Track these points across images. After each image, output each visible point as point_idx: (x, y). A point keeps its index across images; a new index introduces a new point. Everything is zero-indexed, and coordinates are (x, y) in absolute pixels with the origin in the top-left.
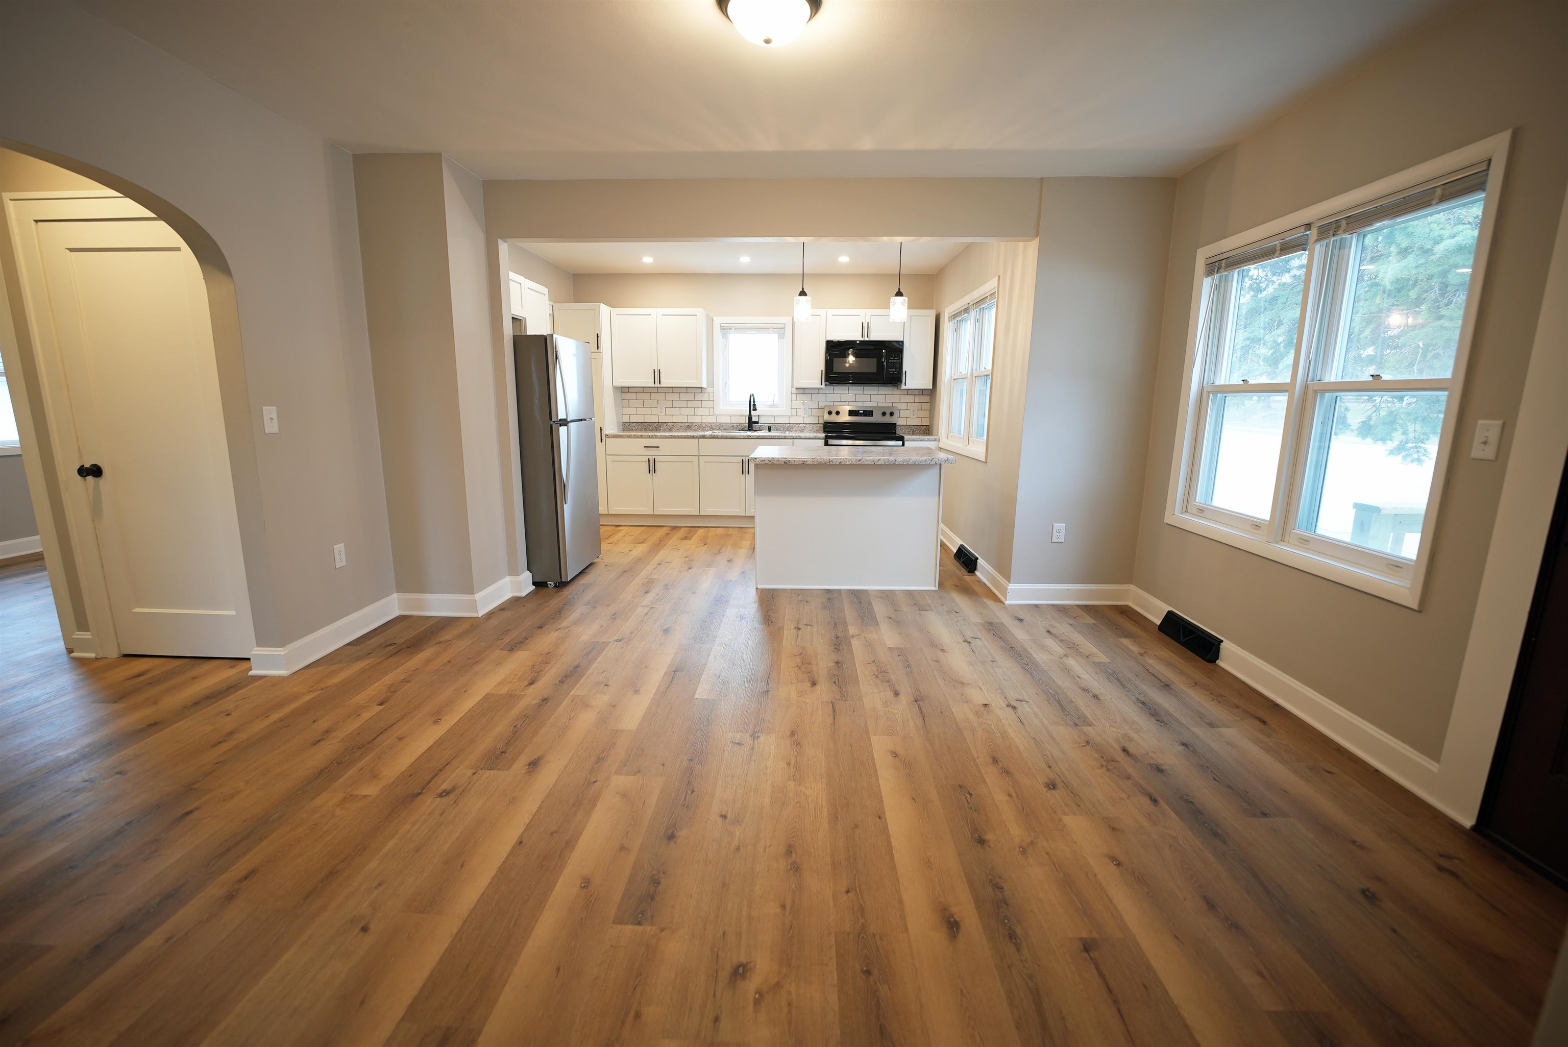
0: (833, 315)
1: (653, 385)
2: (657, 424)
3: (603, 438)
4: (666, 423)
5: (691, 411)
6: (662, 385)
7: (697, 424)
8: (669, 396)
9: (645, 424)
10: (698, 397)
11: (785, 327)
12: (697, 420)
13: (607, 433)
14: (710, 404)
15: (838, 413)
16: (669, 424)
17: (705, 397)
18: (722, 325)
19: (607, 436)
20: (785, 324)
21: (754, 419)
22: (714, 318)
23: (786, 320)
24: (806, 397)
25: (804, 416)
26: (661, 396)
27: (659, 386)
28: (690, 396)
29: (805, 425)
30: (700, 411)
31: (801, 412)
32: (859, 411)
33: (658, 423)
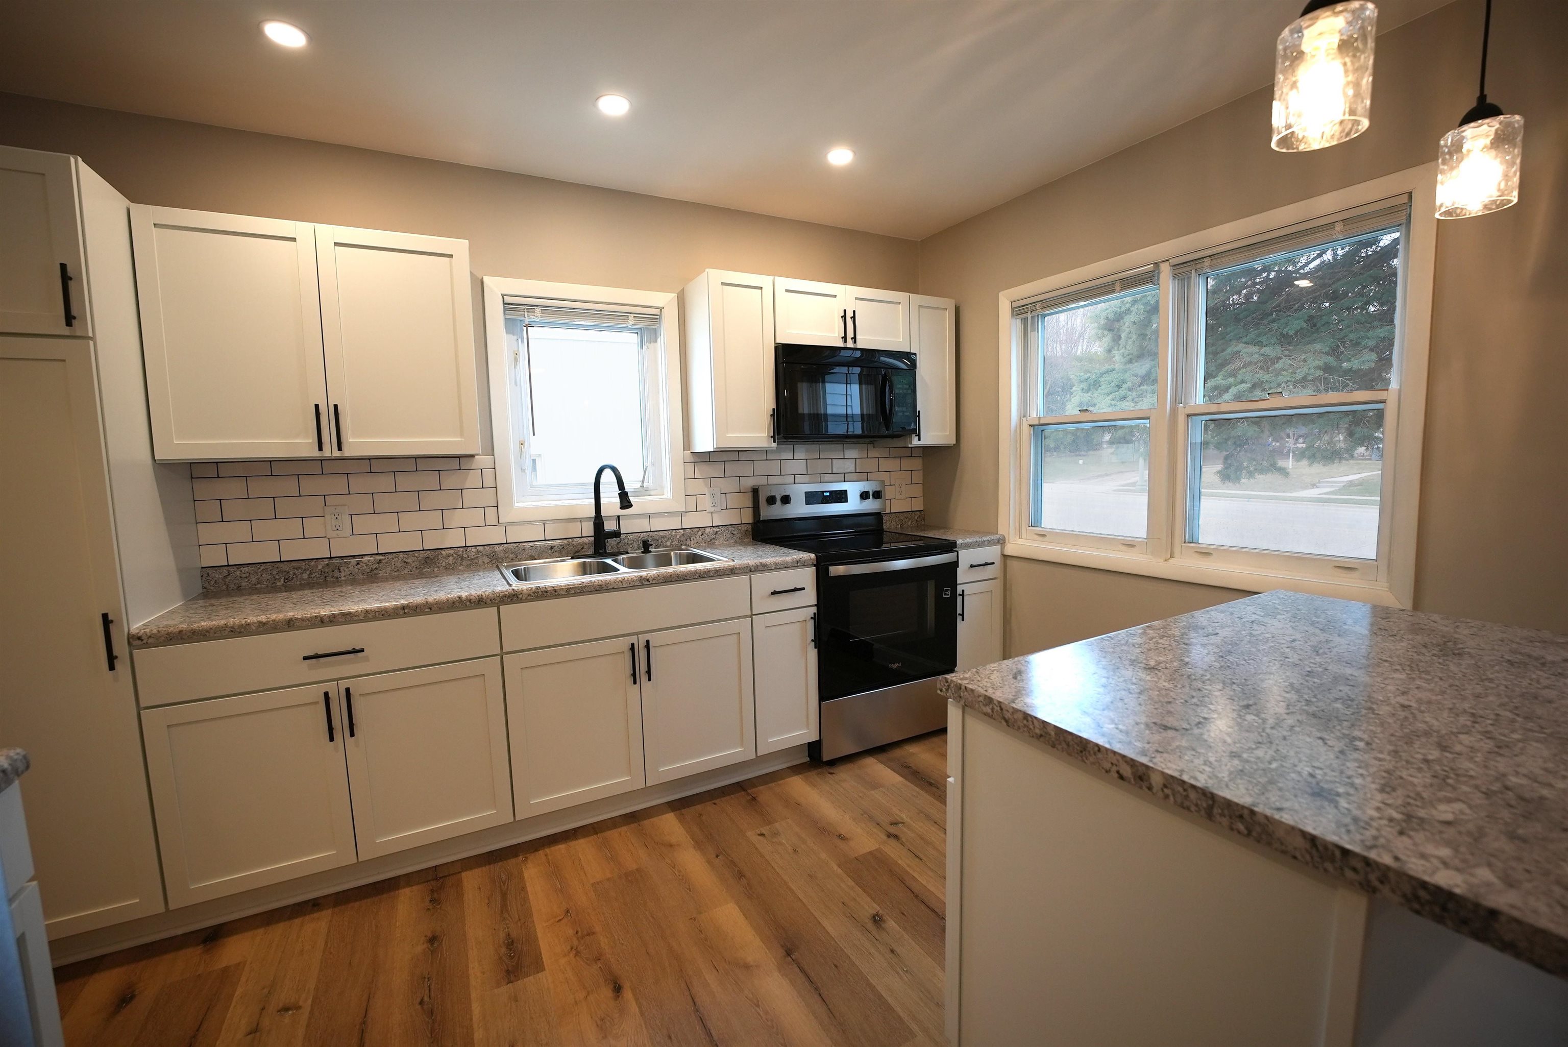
0: (787, 291)
1: (316, 454)
2: (326, 562)
3: (120, 647)
4: (354, 557)
5: (434, 519)
6: (348, 452)
7: (452, 552)
8: (358, 484)
9: (285, 567)
10: (450, 481)
11: (660, 315)
12: (453, 539)
13: (137, 626)
14: (487, 497)
15: (786, 500)
16: (366, 559)
17: (473, 479)
18: (508, 300)
19: (137, 641)
20: (661, 309)
21: (609, 526)
22: (486, 279)
23: (664, 299)
24: (715, 470)
25: (712, 509)
26: (339, 484)
27: (337, 454)
28: (430, 480)
29: (716, 529)
30: (458, 518)
31: (706, 502)
32: (823, 492)
33: (331, 558)
